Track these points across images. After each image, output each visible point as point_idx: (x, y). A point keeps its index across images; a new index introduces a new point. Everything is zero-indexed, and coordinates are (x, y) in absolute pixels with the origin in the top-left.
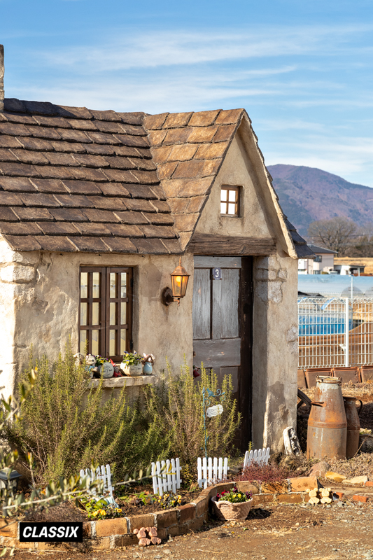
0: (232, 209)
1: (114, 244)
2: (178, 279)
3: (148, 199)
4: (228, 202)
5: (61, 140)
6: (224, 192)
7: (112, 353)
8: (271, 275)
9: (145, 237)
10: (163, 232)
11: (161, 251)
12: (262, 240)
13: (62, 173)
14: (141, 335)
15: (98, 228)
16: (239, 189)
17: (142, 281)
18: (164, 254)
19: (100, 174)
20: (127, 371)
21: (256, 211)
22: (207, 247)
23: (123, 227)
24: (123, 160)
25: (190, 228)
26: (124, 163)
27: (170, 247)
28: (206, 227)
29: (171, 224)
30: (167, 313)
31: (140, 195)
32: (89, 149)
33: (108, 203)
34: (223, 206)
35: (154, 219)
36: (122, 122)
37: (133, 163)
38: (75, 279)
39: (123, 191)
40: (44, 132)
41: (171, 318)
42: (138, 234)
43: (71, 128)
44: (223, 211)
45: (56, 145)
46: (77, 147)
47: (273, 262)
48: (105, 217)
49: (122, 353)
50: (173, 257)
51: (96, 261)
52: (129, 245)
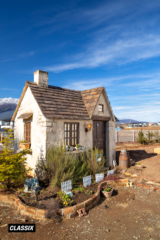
0: (101, 110)
1: (73, 117)
2: (89, 126)
3: (82, 107)
4: (100, 108)
5: (62, 94)
6: (99, 106)
7: (73, 144)
8: (110, 125)
9: (81, 116)
10: (85, 115)
11: (85, 119)
12: (108, 117)
13: (61, 101)
14: (80, 140)
15: (69, 113)
16: (103, 105)
17: (80, 126)
18: (86, 120)
19: (71, 102)
20: (77, 149)
21: (106, 110)
22: (96, 119)
23: (75, 113)
24: (76, 99)
25: (92, 114)
26: (76, 100)
27: (87, 118)
28: (96, 114)
29: (87, 113)
30: (86, 134)
31: (80, 106)
32: (68, 96)
33: (72, 108)
34: (99, 109)
35: (83, 112)
36: (76, 92)
37: (78, 100)
38: (63, 126)
39: (76, 105)
40: (58, 92)
41: (87, 135)
42: (79, 115)
43: (64, 92)
44: (99, 110)
45: (60, 95)
46: (65, 96)
47: (110, 122)
48: (71, 111)
49: (75, 144)
50: (88, 121)
51: (69, 121)
52: (77, 117)
